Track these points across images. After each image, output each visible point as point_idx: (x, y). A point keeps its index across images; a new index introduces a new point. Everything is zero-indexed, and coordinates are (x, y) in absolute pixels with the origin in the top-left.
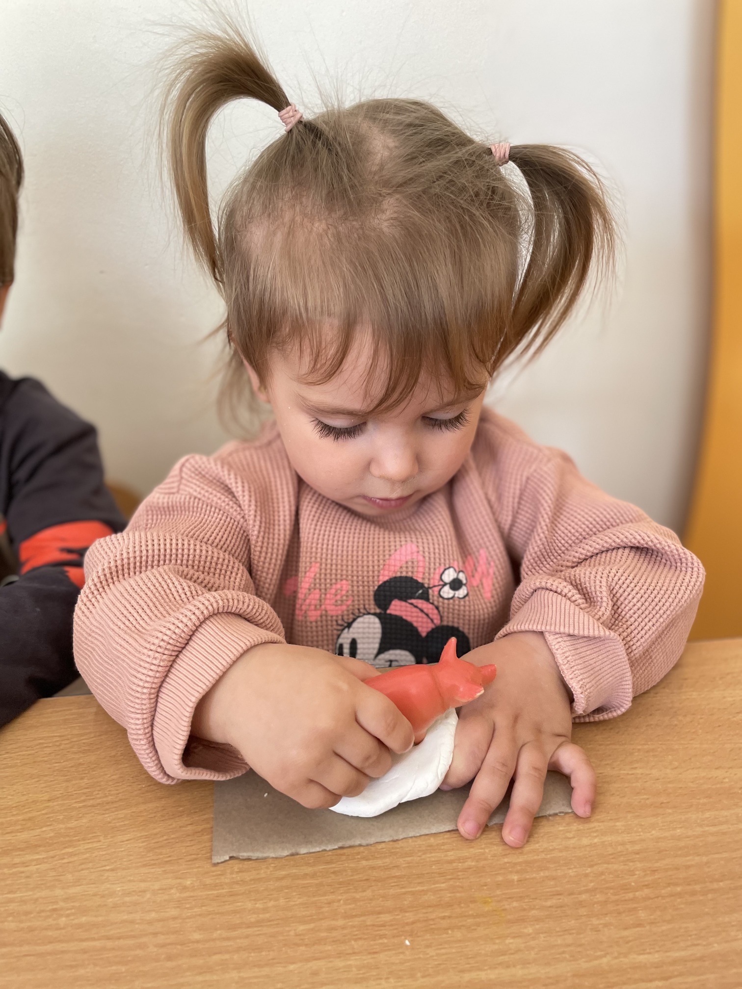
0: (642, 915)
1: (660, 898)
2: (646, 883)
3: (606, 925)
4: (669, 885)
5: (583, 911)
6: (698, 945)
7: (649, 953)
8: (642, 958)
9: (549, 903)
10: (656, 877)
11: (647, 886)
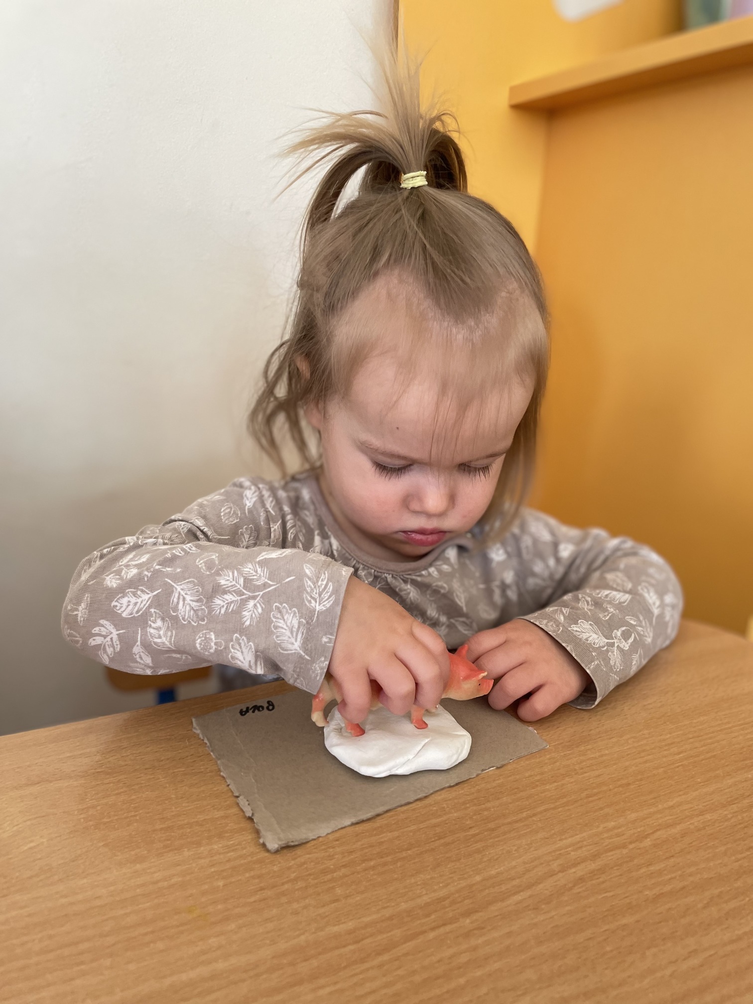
0: (339, 891)
1: (356, 874)
2: (344, 864)
3: (305, 907)
4: (364, 861)
5: (284, 900)
6: (388, 907)
7: (344, 923)
8: (336, 929)
9: (252, 899)
10: (352, 857)
11: (344, 866)
